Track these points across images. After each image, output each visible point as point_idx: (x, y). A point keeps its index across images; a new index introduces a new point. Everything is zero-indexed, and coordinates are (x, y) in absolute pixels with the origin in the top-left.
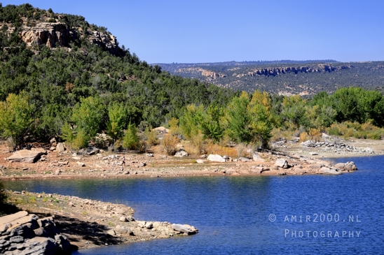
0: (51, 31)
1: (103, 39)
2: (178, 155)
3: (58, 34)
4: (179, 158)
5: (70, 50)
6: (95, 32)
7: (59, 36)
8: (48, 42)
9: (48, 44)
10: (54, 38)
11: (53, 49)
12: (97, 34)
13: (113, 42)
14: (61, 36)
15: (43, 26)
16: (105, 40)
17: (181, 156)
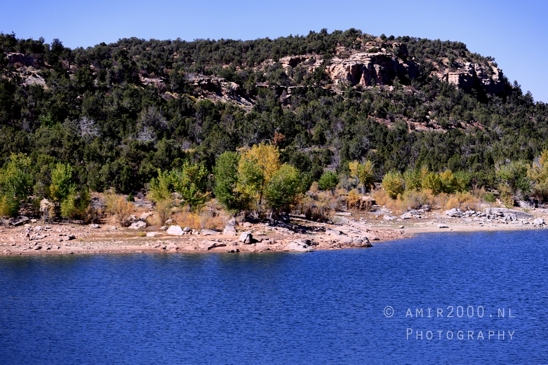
0: (366, 64)
1: (478, 73)
2: (134, 226)
3: (377, 67)
4: (133, 230)
5: (391, 88)
6: (468, 64)
7: (377, 70)
8: (362, 78)
9: (362, 82)
10: (370, 73)
11: (369, 87)
12: (470, 66)
13: (495, 77)
14: (380, 71)
15: (358, 57)
16: (481, 75)
17: (136, 228)
